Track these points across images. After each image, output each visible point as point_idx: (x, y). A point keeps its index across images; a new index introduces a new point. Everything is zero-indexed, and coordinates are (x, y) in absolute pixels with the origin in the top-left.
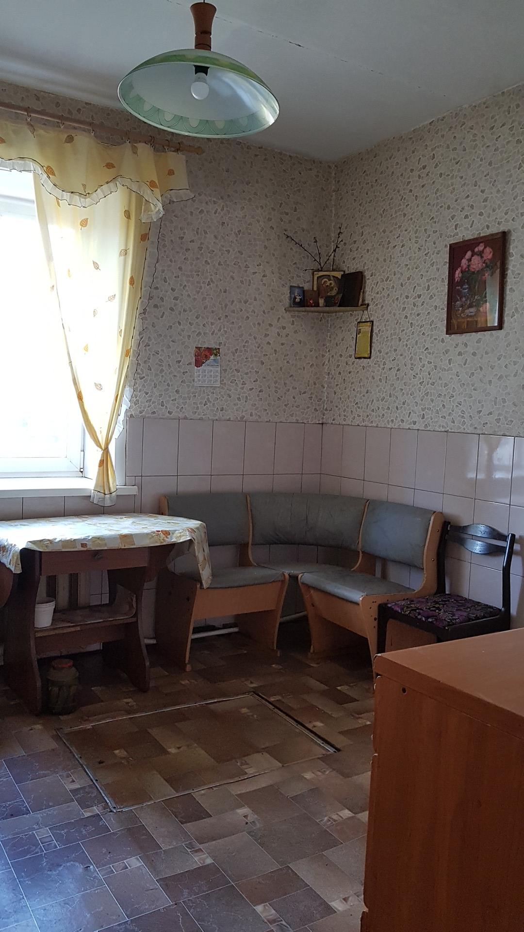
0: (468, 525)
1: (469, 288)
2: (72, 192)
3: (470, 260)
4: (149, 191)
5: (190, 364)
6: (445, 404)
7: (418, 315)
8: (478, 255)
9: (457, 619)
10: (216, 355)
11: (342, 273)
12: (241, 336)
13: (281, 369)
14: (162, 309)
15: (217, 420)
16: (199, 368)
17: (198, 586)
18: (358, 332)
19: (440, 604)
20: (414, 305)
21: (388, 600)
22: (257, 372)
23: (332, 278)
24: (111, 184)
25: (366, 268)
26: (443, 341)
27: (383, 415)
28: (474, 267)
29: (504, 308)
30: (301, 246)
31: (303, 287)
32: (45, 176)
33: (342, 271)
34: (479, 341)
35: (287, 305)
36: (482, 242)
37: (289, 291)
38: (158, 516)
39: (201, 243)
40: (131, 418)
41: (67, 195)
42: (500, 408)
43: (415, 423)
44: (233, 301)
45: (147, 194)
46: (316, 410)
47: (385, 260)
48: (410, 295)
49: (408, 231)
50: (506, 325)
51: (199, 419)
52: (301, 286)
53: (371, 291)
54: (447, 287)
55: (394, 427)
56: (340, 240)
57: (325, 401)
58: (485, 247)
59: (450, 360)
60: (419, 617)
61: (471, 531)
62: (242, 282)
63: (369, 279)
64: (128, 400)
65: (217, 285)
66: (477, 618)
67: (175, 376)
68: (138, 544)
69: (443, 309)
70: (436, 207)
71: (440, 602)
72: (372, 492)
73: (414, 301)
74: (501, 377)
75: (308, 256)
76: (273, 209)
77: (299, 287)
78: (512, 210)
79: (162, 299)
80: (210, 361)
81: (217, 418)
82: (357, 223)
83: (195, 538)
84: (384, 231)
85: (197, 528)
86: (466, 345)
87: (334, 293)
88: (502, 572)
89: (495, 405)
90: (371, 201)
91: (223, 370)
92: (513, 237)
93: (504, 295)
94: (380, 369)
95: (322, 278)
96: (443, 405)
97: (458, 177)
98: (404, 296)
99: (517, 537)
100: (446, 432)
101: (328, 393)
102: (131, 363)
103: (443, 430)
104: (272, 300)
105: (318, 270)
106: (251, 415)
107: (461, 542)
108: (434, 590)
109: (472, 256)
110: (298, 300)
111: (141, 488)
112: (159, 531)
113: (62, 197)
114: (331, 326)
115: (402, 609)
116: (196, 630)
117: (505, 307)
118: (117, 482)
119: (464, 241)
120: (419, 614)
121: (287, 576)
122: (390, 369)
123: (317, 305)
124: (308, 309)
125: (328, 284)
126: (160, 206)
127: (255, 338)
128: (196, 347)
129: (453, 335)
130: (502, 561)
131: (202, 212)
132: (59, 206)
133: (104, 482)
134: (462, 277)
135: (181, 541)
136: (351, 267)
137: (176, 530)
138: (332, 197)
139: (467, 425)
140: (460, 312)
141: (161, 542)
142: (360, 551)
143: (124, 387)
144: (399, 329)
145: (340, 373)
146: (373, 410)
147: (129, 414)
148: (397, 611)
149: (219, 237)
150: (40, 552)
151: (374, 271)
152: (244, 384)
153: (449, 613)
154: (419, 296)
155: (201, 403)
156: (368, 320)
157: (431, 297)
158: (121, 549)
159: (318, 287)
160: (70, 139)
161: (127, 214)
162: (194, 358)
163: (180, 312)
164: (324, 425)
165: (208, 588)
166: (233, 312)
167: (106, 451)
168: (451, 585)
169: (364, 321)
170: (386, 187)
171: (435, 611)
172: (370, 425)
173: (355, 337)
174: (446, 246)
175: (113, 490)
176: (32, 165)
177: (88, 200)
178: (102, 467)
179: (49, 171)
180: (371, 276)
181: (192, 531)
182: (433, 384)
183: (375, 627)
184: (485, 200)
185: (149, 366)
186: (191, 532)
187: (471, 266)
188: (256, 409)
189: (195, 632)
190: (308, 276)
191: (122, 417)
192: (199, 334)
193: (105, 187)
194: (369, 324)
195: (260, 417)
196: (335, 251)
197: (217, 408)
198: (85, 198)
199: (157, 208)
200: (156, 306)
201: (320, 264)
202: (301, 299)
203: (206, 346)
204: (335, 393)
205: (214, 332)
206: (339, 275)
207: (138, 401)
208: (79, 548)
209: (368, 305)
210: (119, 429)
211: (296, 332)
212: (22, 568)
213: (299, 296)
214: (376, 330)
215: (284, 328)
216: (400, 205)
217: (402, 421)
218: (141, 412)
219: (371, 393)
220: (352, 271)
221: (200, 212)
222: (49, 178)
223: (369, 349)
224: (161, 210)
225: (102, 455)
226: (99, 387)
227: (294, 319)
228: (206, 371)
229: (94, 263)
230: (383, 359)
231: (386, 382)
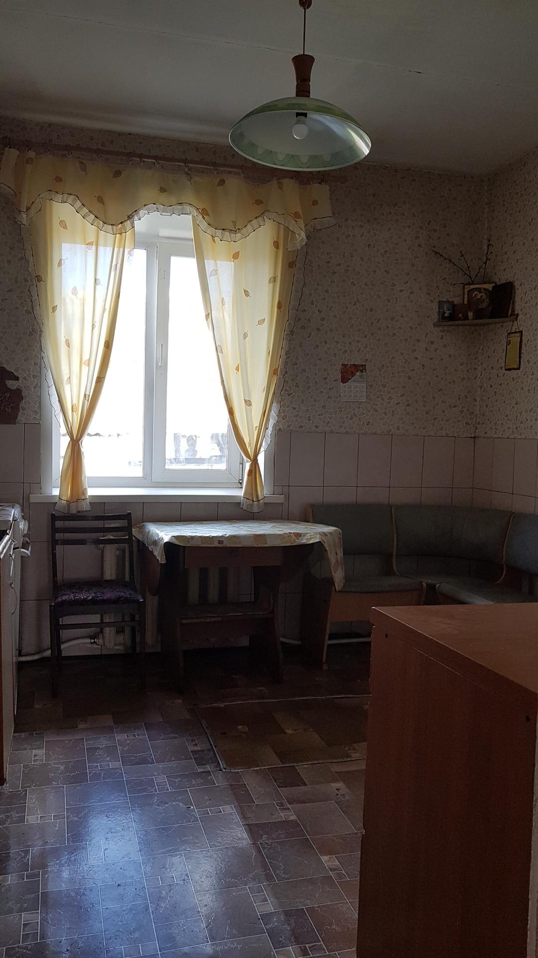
2: (223, 229)
4: (294, 222)
5: (336, 380)
10: (362, 371)
11: (494, 285)
12: (388, 352)
13: (429, 383)
14: (309, 329)
15: (363, 434)
16: (345, 384)
17: (334, 589)
18: (508, 343)
22: (404, 387)
23: (483, 291)
24: (260, 219)
25: (516, 278)
27: (531, 426)
30: (451, 261)
31: (453, 302)
32: (200, 217)
33: (493, 283)
35: (436, 320)
37: (437, 307)
38: (300, 522)
39: (348, 266)
40: (279, 432)
41: (219, 232)
44: (379, 319)
45: (293, 226)
46: (467, 423)
47: (534, 269)
51: (346, 433)
52: (451, 300)
53: (520, 301)
56: (491, 251)
57: (477, 414)
62: (388, 300)
63: (518, 289)
64: (275, 415)
65: (363, 305)
67: (321, 392)
68: (270, 544)
75: (458, 271)
76: (421, 228)
77: (448, 302)
79: (309, 321)
80: (356, 376)
81: (363, 432)
82: (508, 234)
83: (325, 541)
85: (331, 533)
87: (484, 304)
90: (521, 210)
91: (369, 385)
94: (529, 379)
95: (473, 291)
101: (480, 407)
102: (279, 381)
104: (419, 316)
105: (469, 284)
106: (398, 429)
110: (447, 315)
111: (288, 498)
112: (291, 534)
113: (215, 234)
114: (483, 338)
116: (333, 636)
118: (265, 491)
121: (424, 585)
123: (466, 318)
124: (457, 323)
125: (479, 297)
126: (303, 235)
127: (402, 354)
128: (342, 365)
132: (215, 243)
133: (252, 492)
135: (311, 542)
136: (502, 278)
137: (308, 533)
138: (484, 210)
141: (292, 543)
142: (505, 566)
143: (272, 403)
145: (491, 386)
146: (522, 422)
147: (278, 428)
149: (366, 259)
150: (184, 546)
151: (523, 280)
152: (390, 398)
155: (347, 417)
156: (517, 331)
158: (254, 547)
159: (469, 301)
160: (222, 183)
161: (276, 245)
162: (340, 375)
163: (327, 332)
164: (476, 438)
165: (342, 591)
166: (380, 329)
167: (254, 462)
169: (513, 331)
172: (519, 437)
173: (505, 349)
175: (260, 497)
176: (188, 208)
177: (239, 235)
178: (251, 477)
179: (204, 213)
180: (520, 286)
181: (324, 534)
185: (296, 383)
186: (323, 536)
188: (403, 423)
189: (331, 638)
190: (459, 290)
191: (269, 431)
192: (345, 351)
193: (254, 222)
194: (518, 334)
195: (407, 430)
197: (363, 422)
198: (235, 234)
199: (301, 236)
200: (303, 327)
201: (471, 279)
202: (450, 314)
203: (353, 363)
204: (487, 406)
205: (359, 350)
206: (489, 287)
207: (286, 416)
208: (216, 544)
209: (518, 315)
210: (266, 442)
211: (445, 346)
212: (166, 559)
213: (449, 310)
214: (525, 341)
215: (432, 343)
218: (289, 426)
219: (520, 404)
220: (503, 282)
221: (347, 237)
222: (204, 218)
223: (518, 360)
224: (305, 238)
225: (251, 466)
226: (248, 403)
227: (443, 334)
228: (352, 387)
229: (245, 291)
230: (531, 369)
231: (534, 393)
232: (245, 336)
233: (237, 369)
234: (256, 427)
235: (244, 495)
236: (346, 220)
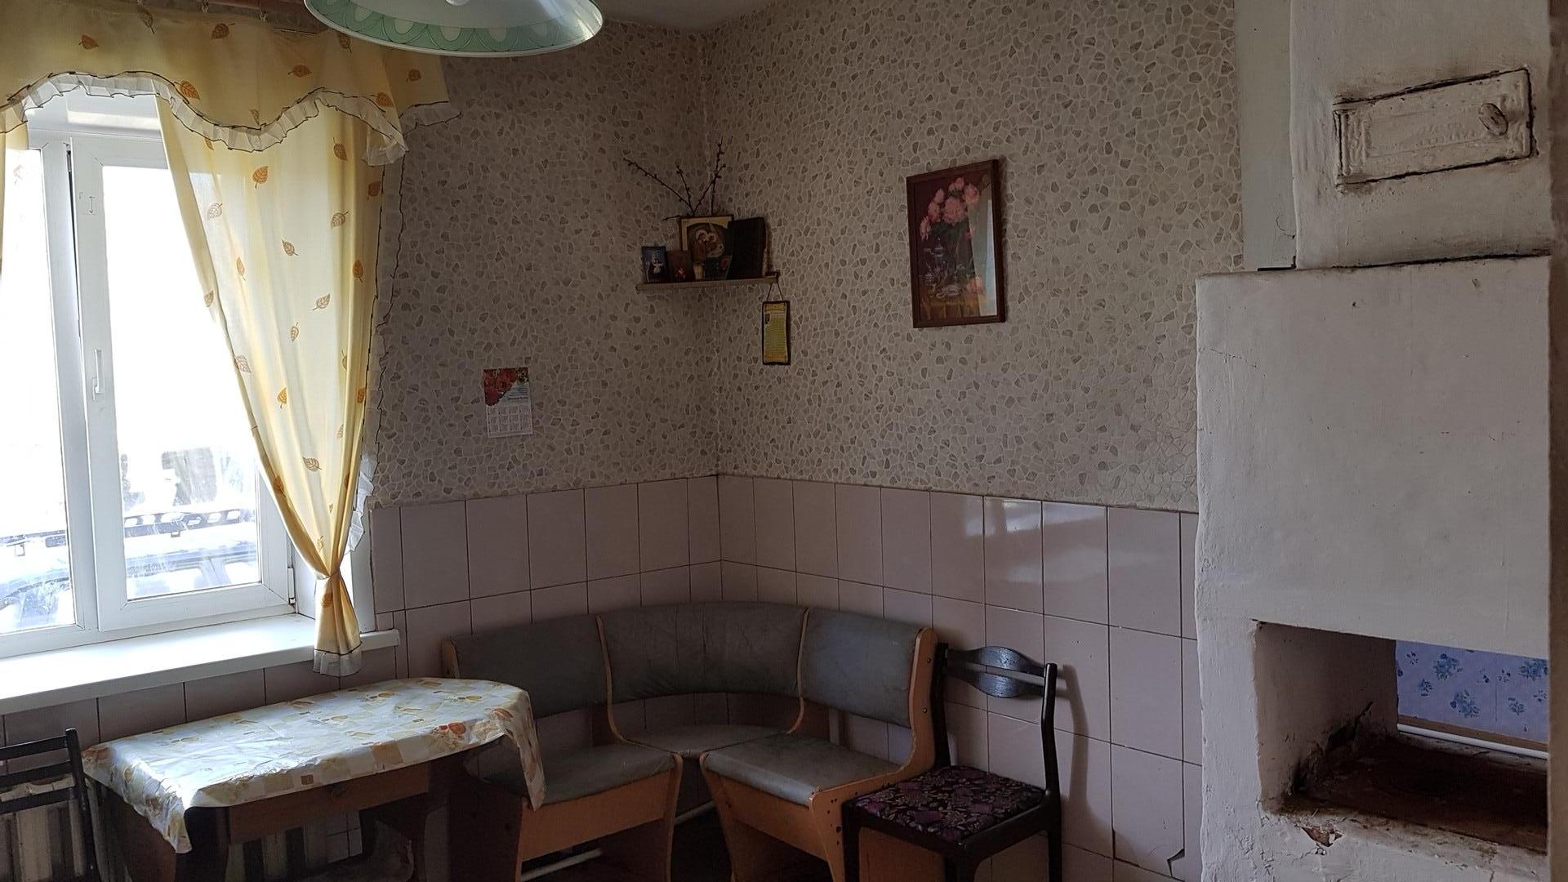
0: (976, 648)
1: (947, 253)
2: (234, 127)
3: (942, 205)
4: (377, 113)
5: (476, 401)
6: (921, 443)
7: (864, 293)
8: (956, 197)
9: (975, 822)
11: (730, 219)
12: (563, 342)
13: (638, 390)
14: (418, 310)
15: (532, 493)
16: (493, 407)
17: (525, 804)
18: (766, 319)
19: (943, 792)
20: (856, 276)
21: (856, 793)
22: (597, 401)
23: (712, 228)
24: (306, 104)
25: (769, 211)
26: (909, 338)
27: (820, 461)
28: (951, 216)
29: (1005, 285)
30: (656, 177)
31: (664, 247)
32: (180, 100)
33: (729, 216)
34: (969, 340)
35: (640, 280)
36: (961, 176)
37: (640, 256)
38: (440, 680)
39: (479, 189)
40: (375, 508)
41: (224, 133)
42: (1013, 451)
43: (874, 474)
44: (544, 284)
45: (374, 117)
46: (704, 453)
47: (800, 199)
48: (847, 260)
49: (835, 152)
50: (1011, 314)
51: (501, 495)
52: (661, 245)
53: (781, 250)
54: (908, 247)
55: (839, 481)
56: (721, 163)
57: (717, 435)
58: (966, 184)
59: (924, 371)
60: (912, 824)
61: (987, 660)
62: (557, 248)
63: (775, 230)
64: (368, 481)
65: (513, 260)
66: (1007, 815)
67: (451, 425)
68: (409, 759)
69: (904, 284)
70: (879, 113)
71: (943, 786)
72: (815, 592)
73: (855, 269)
74: (1011, 401)
75: (668, 193)
76: (602, 120)
77: (656, 248)
78: (1006, 125)
79: (416, 293)
80: (512, 391)
81: (532, 488)
82: (748, 135)
83: (511, 729)
84: (795, 151)
85: (515, 707)
86: (948, 346)
87: (718, 252)
88: (1040, 726)
89: (1006, 446)
90: (768, 97)
91: (536, 404)
92: (1010, 168)
93: (1004, 265)
94: (808, 383)
95: (696, 228)
96: (919, 446)
97: (911, 66)
98: (837, 260)
99: (1060, 667)
100: (927, 490)
101: (722, 423)
102: (369, 413)
103: (923, 487)
104: (611, 274)
105: (688, 217)
106: (593, 476)
107: (973, 679)
108: (932, 760)
109: (946, 198)
110: (657, 270)
111: (405, 632)
112: (444, 728)
113: (215, 135)
114: (717, 307)
115: (882, 810)
116: (528, 866)
117: (1007, 285)
118: (360, 630)
119: (930, 174)
120: (912, 819)
121: (680, 760)
122: (825, 383)
123: (691, 277)
124: (675, 285)
125: (707, 237)
126: (399, 137)
127: (589, 343)
128: (485, 371)
129: (925, 329)
130: (1037, 708)
131: (476, 134)
132: (211, 148)
133: (336, 634)
134: (933, 232)
135: (487, 740)
136: (745, 209)
137: (476, 720)
138: (700, 89)
139: (962, 479)
140: (934, 290)
141: (451, 749)
142: (801, 699)
143: (359, 458)
144: (835, 317)
145: (740, 389)
146: (801, 453)
147: (372, 502)
148: (874, 815)
149: (511, 176)
150: (225, 807)
151: (783, 217)
152: (575, 423)
153: (961, 812)
154: (863, 262)
155: (501, 467)
156: (781, 299)
157: (884, 264)
158: (377, 774)
159: (691, 246)
160: (222, 31)
161: (340, 152)
162: (483, 390)
163: (452, 312)
164: (720, 477)
165: (542, 806)
166: (546, 301)
167: (335, 578)
168: (958, 751)
169: (772, 300)
170: (791, 76)
171: (936, 809)
172: (799, 477)
173: (760, 328)
174: (901, 179)
175: (353, 644)
176: (152, 83)
177: (265, 136)
178: (330, 608)
179: (187, 91)
180: (780, 225)
181: (505, 715)
182: (899, 409)
183: (838, 843)
184: (960, 105)
185: (402, 413)
186: (504, 719)
187: (946, 215)
188: (599, 466)
189: (524, 871)
190: (671, 227)
191: (359, 513)
192: (489, 346)
193: (295, 110)
194: (782, 306)
195: (608, 477)
196: (713, 182)
197: (532, 472)
198: (259, 135)
199: (394, 140)
200: (406, 307)
201: (691, 207)
202: (661, 268)
203: (504, 366)
204: (734, 422)
205: (514, 340)
206: (723, 222)
207: (386, 477)
208: (298, 786)
209: (778, 274)
210: (356, 536)
211: (658, 325)
212: (191, 843)
213: (659, 262)
214: (794, 318)
215: (637, 320)
216: (817, 107)
217: (853, 471)
218: (394, 497)
219: (795, 423)
220: (746, 215)
221: (472, 135)
222: (188, 103)
223: (786, 349)
224: (402, 143)
225: (329, 585)
226: (312, 464)
227: (653, 304)
228: (507, 411)
229: (286, 244)
230: (812, 366)
231: (819, 405)
232: (294, 333)
233: (282, 398)
234: (331, 507)
235: (319, 645)
236: (469, 104)
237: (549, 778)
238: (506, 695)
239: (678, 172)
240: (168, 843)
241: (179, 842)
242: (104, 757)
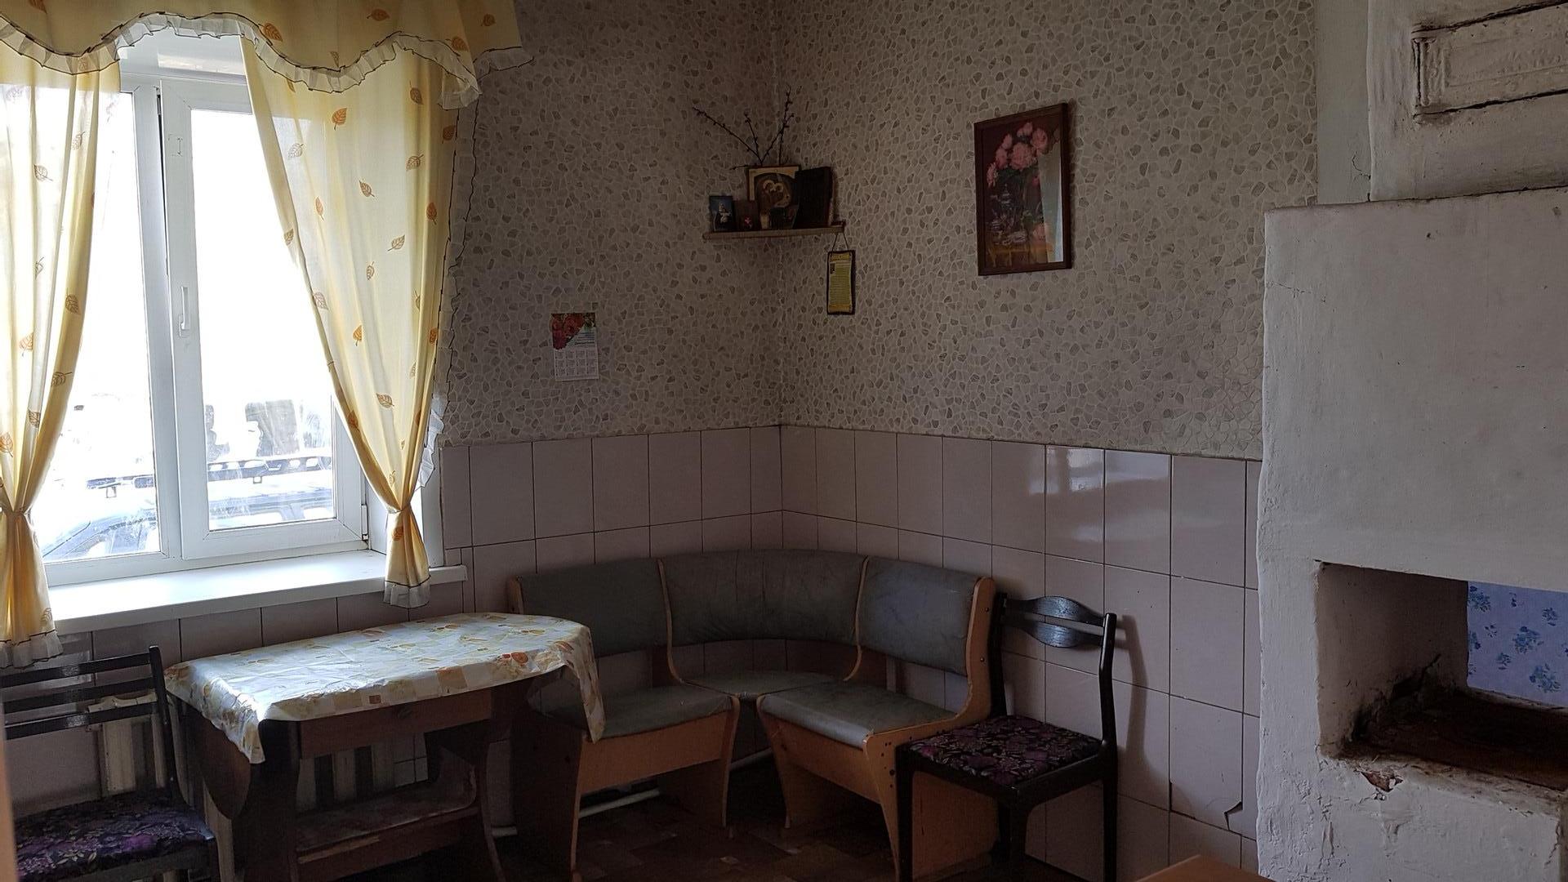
0: (1035, 598)
1: (1013, 200)
2: (314, 68)
3: (1010, 151)
4: (452, 57)
5: (545, 344)
6: (984, 392)
7: (930, 241)
8: (1023, 142)
9: (1029, 768)
10: (589, 325)
11: (797, 169)
12: (630, 289)
13: (703, 340)
14: (490, 253)
15: (598, 436)
16: (560, 351)
17: (584, 737)
18: (831, 269)
19: (998, 739)
20: (922, 225)
21: (911, 738)
22: (662, 348)
23: (779, 178)
24: (383, 47)
25: (836, 160)
26: (974, 286)
27: (882, 411)
28: (1018, 162)
29: (1072, 231)
30: (724, 127)
31: (731, 197)
32: (263, 42)
33: (796, 166)
34: (1034, 287)
35: (707, 230)
36: (1026, 121)
37: (708, 205)
38: (505, 616)
39: (550, 135)
40: (445, 446)
41: (305, 74)
42: (1076, 400)
43: (936, 424)
44: (612, 231)
45: (448, 60)
46: (767, 402)
47: (867, 148)
48: (913, 208)
49: (903, 100)
50: (1077, 260)
51: (567, 438)
52: (728, 195)
53: (847, 200)
54: (975, 194)
55: (901, 431)
56: (789, 112)
57: (781, 385)
58: (1034, 129)
59: (988, 319)
60: (966, 768)
61: (1045, 610)
62: (625, 196)
63: (842, 179)
64: (438, 419)
65: (582, 206)
66: (1062, 762)
67: (520, 367)
68: (473, 684)
69: (970, 232)
70: (948, 59)
71: (998, 734)
72: (875, 542)
73: (920, 217)
74: (1075, 349)
75: (737, 143)
76: (672, 68)
77: (723, 197)
78: (1076, 68)
79: (487, 237)
80: (579, 335)
81: (597, 432)
82: (816, 84)
83: (572, 661)
84: (863, 99)
85: (576, 641)
86: (1013, 293)
87: (784, 202)
88: (1098, 676)
89: (1069, 394)
90: (837, 46)
91: (603, 350)
92: (1081, 112)
93: (1072, 210)
94: (872, 333)
95: (763, 179)
96: (982, 395)
97: (981, 10)
98: (903, 209)
99: (1119, 618)
100: (988, 439)
101: (786, 373)
102: (440, 353)
103: (984, 436)
104: (679, 222)
105: (755, 166)
106: (657, 422)
107: (1030, 628)
108: (987, 711)
109: (1014, 143)
110: (723, 219)
111: (472, 568)
112: (507, 656)
113: (297, 76)
114: (783, 257)
115: (936, 755)
116: (587, 801)
117: (1074, 230)
118: (429, 564)
119: (998, 119)
120: (966, 763)
121: (736, 701)
122: (888, 333)
123: (757, 226)
124: (742, 234)
125: (774, 188)
126: (473, 81)
127: (655, 290)
128: (553, 315)
129: (990, 277)
130: (1095, 659)
131: (547, 81)
132: (293, 90)
133: (406, 567)
134: (1000, 178)
135: (548, 670)
136: (812, 157)
137: (538, 651)
138: (771, 39)
139: (1024, 428)
140: (999, 237)
141: (514, 677)
142: (859, 647)
143: (430, 396)
144: (899, 266)
145: (804, 339)
146: (864, 403)
147: (443, 441)
148: (928, 759)
149: (582, 122)
150: (297, 721)
151: (850, 166)
152: (641, 369)
153: (1015, 758)
154: (930, 210)
155: (568, 410)
156: (846, 249)
157: (950, 212)
158: (442, 697)
159: (757, 195)
161: (417, 96)
162: (551, 334)
163: (522, 256)
164: (782, 427)
165: (602, 739)
166: (614, 248)
167: (406, 512)
168: (1015, 701)
169: (838, 250)
170: (861, 24)
171: (990, 754)
172: (861, 427)
173: (825, 278)
174: (969, 125)
175: (422, 577)
176: (237, 24)
177: (344, 78)
178: (400, 541)
179: (271, 33)
180: (846, 174)
181: (567, 647)
182: (962, 358)
183: (891, 786)
184: (1030, 50)
185: (472, 354)
186: (565, 651)
187: (1013, 161)
188: (664, 412)
189: (583, 806)
190: (740, 176)
191: (430, 450)
192: (558, 290)
193: (374, 52)
194: (847, 256)
195: (672, 424)
196: (781, 132)
197: (597, 417)
198: (338, 76)
199: (468, 84)
200: (478, 250)
201: (758, 157)
202: (729, 218)
203: (571, 310)
204: (798, 373)
205: (582, 286)
206: (791, 172)
207: (456, 417)
208: (367, 706)
209: (844, 223)
210: (426, 472)
211: (724, 274)
212: (265, 753)
214: (860, 267)
215: (703, 268)
216: (886, 55)
217: (915, 421)
218: (464, 436)
219: (858, 372)
220: (813, 165)
221: (544, 82)
222: (271, 45)
223: (850, 298)
224: (476, 86)
225: (400, 519)
226: (385, 401)
227: (719, 252)
228: (574, 355)
229: (363, 185)
230: (876, 315)
231: (883, 355)
232: (370, 273)
233: (357, 336)
234: (403, 443)
235: (389, 577)
236: (543, 52)
237: (608, 714)
238: (568, 630)
239: (746, 122)
240: (243, 754)
241: (254, 754)
242: (185, 675)
